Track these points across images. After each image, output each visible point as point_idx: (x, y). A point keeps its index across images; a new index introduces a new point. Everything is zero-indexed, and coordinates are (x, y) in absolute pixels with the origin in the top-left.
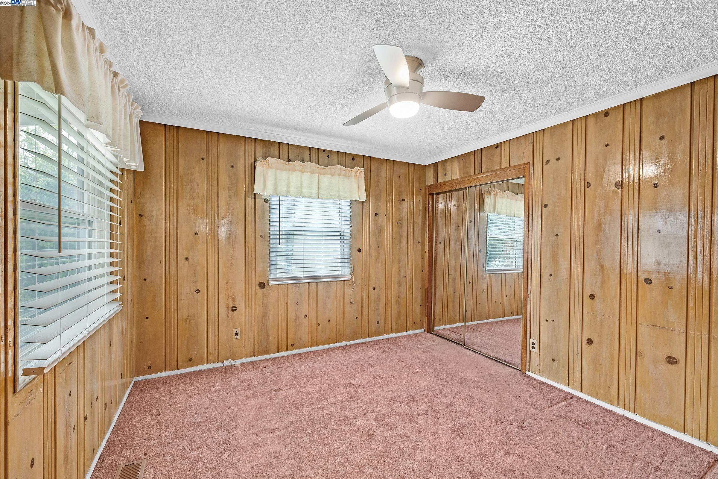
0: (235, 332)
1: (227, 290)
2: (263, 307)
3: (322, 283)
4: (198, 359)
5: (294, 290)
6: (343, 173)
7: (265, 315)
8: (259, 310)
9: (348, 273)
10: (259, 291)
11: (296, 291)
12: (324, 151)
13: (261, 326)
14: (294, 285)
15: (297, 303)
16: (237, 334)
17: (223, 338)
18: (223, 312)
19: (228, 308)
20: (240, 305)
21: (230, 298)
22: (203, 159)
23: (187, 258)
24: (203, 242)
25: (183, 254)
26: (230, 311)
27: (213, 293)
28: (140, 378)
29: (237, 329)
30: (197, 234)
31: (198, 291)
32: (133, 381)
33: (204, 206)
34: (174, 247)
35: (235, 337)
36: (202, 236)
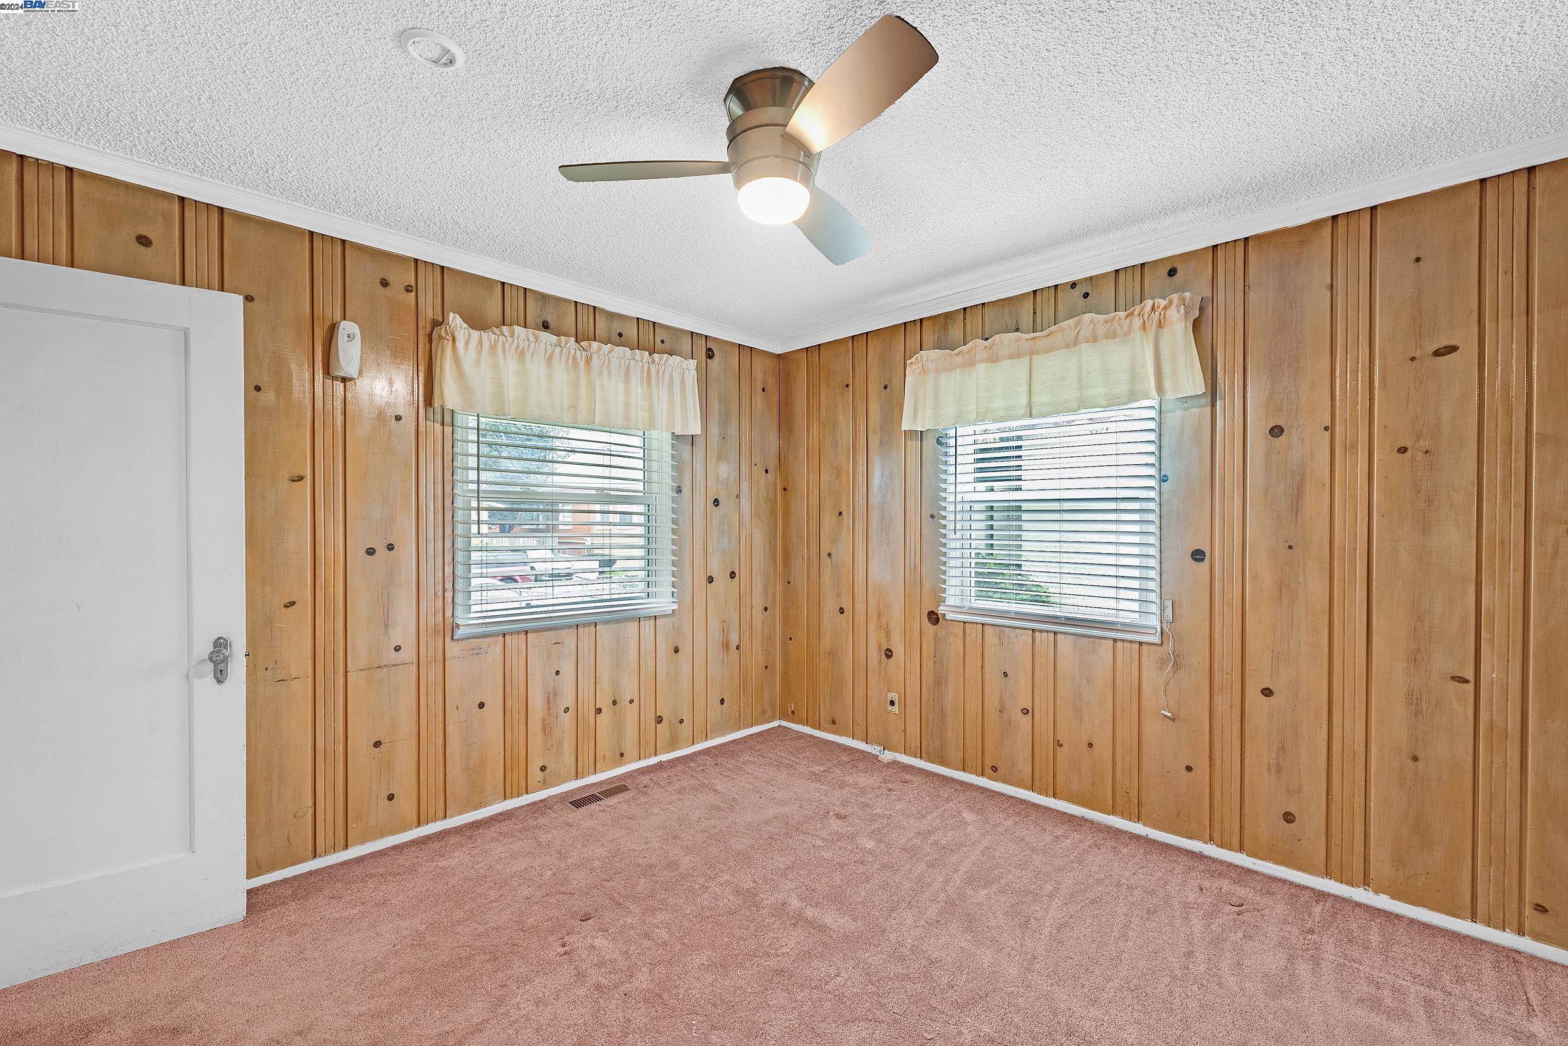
0: (889, 699)
1: (879, 616)
2: (935, 662)
3: (1071, 637)
4: (843, 725)
5: (997, 642)
7: (939, 682)
8: (928, 666)
9: (1154, 621)
10: (929, 628)
11: (1001, 644)
12: (1074, 285)
13: (931, 702)
14: (998, 628)
15: (1005, 674)
16: (892, 703)
17: (873, 703)
18: (874, 655)
19: (880, 649)
20: (898, 650)
21: (883, 631)
22: (847, 386)
23: (829, 555)
24: (848, 528)
25: (826, 547)
26: (884, 656)
27: (861, 617)
28: (785, 723)
29: (893, 694)
30: (840, 514)
31: (842, 611)
32: (775, 724)
33: (849, 466)
34: (816, 535)
35: (890, 708)
36: (847, 518)
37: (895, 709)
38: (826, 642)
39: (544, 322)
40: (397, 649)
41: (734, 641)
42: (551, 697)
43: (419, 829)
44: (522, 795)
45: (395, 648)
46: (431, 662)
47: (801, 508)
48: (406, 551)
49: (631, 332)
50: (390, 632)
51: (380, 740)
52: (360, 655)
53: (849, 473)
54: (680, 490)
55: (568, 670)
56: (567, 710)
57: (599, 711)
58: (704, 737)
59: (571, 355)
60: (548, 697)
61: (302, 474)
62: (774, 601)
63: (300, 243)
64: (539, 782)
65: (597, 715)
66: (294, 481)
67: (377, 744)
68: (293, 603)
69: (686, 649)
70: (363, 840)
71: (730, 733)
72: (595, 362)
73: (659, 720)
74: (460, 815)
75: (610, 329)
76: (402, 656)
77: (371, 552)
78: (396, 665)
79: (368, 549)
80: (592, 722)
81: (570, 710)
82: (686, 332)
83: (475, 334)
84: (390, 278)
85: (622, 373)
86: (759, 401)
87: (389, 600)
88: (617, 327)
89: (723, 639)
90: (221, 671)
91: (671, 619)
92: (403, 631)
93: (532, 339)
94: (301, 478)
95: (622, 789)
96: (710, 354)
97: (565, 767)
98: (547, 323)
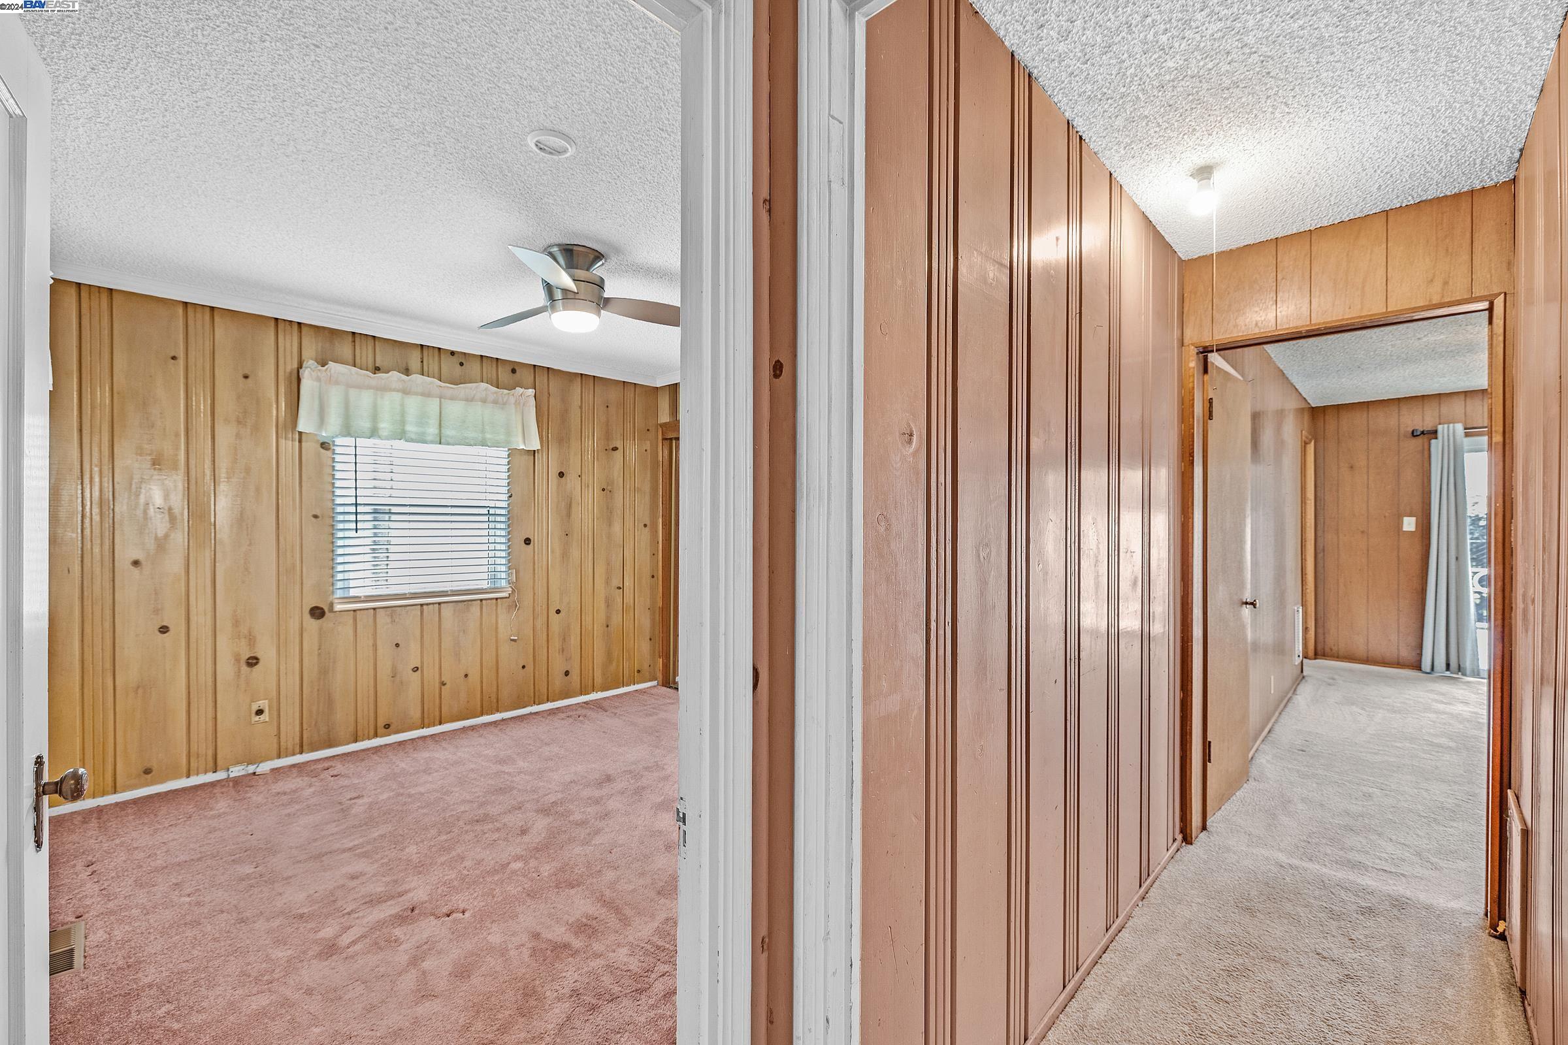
0: (255, 708)
1: (236, 624)
2: (319, 655)
3: (451, 604)
4: (166, 769)
5: (389, 620)
6: (491, 398)
7: (325, 672)
8: (311, 661)
9: (504, 584)
10: (312, 624)
11: (393, 621)
12: (453, 353)
13: (315, 693)
14: (389, 609)
15: (397, 645)
16: (260, 712)
17: (227, 722)
18: (226, 669)
19: (238, 660)
21: (243, 640)
22: (174, 358)
26: (244, 666)
27: (202, 631)
29: (261, 702)
31: (164, 630)
35: (256, 719)
37: (265, 717)
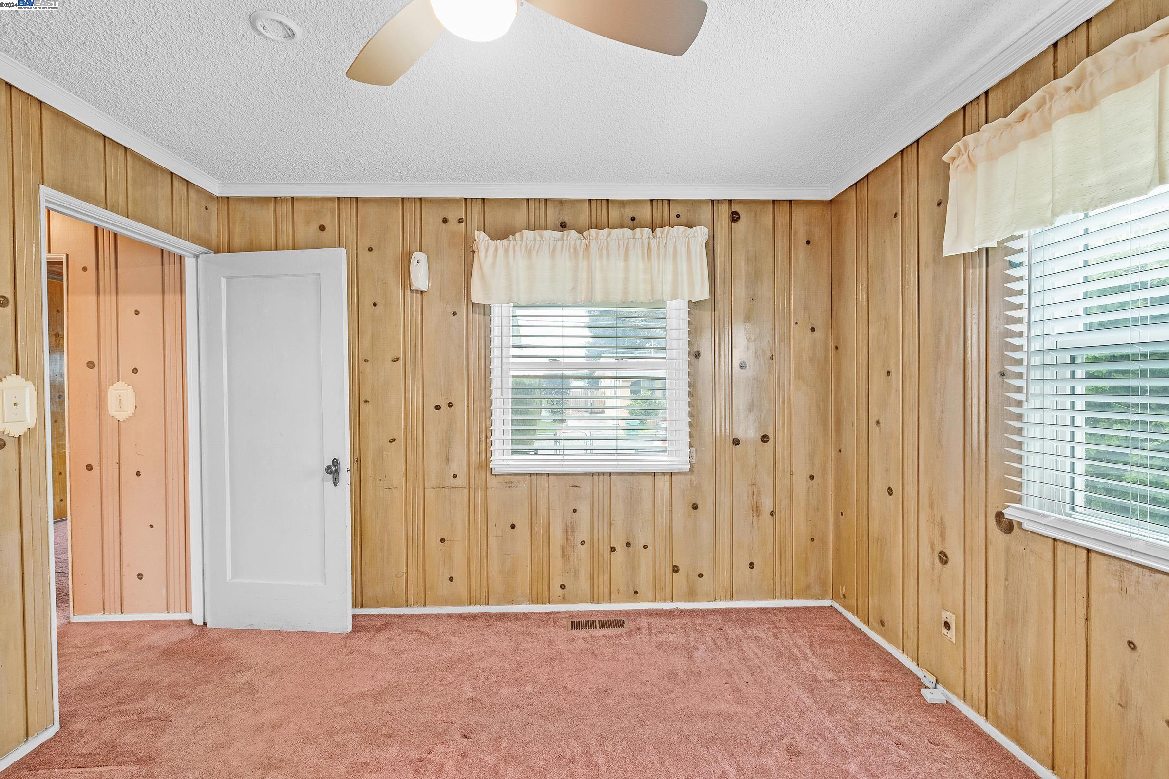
0: (944, 619)
1: (932, 505)
4: (891, 631)
8: (997, 590)
10: (998, 536)
13: (1001, 643)
16: (947, 625)
17: (926, 616)
18: (927, 556)
19: (933, 549)
20: (956, 557)
21: (936, 527)
22: (896, 215)
23: (878, 422)
24: (897, 391)
25: (875, 414)
26: (937, 560)
27: (911, 505)
28: (836, 605)
29: (948, 613)
30: (889, 373)
31: (890, 491)
32: (827, 603)
33: (897, 314)
34: (865, 398)
35: (945, 631)
36: (897, 377)
37: (951, 634)
38: (875, 526)
39: (561, 223)
40: (455, 476)
41: (767, 505)
42: (569, 530)
43: (469, 607)
44: (545, 604)
45: (453, 476)
46: (477, 488)
47: (851, 370)
48: (460, 407)
49: (645, 214)
50: (450, 464)
51: (444, 538)
52: (432, 480)
53: (898, 324)
54: (699, 355)
55: (584, 510)
56: (583, 543)
57: (613, 549)
58: (729, 596)
59: (572, 246)
60: (567, 529)
61: (397, 357)
62: (824, 470)
63: (396, 207)
64: (559, 596)
65: (612, 553)
66: (394, 361)
67: (443, 540)
68: (394, 440)
69: (706, 507)
70: (435, 604)
71: (761, 599)
72: (594, 246)
73: (676, 569)
74: (498, 605)
75: (623, 216)
76: (459, 482)
77: (438, 408)
78: (454, 488)
79: (436, 406)
80: (606, 558)
81: (586, 543)
82: (705, 201)
83: (493, 243)
84: (449, 217)
85: (622, 252)
86: (801, 256)
87: (449, 441)
88: (629, 212)
89: (752, 503)
90: (335, 479)
91: (688, 477)
92: (458, 465)
93: (538, 238)
94: (397, 359)
95: (620, 624)
96: (735, 217)
97: (581, 590)
98: (564, 222)
